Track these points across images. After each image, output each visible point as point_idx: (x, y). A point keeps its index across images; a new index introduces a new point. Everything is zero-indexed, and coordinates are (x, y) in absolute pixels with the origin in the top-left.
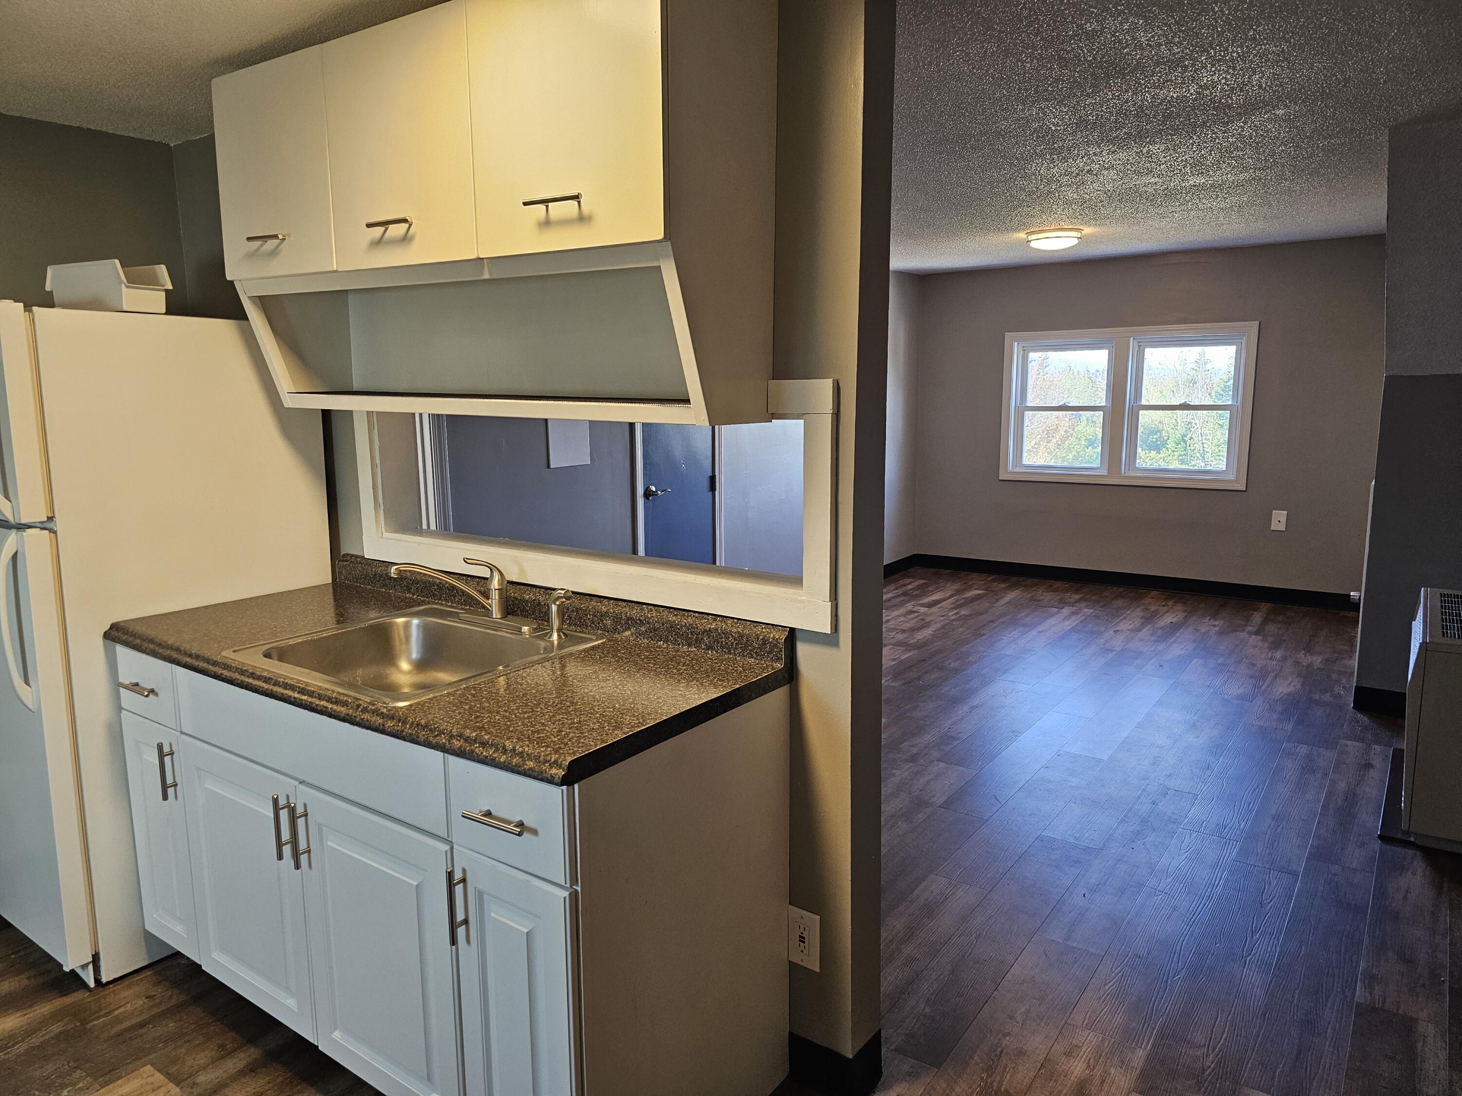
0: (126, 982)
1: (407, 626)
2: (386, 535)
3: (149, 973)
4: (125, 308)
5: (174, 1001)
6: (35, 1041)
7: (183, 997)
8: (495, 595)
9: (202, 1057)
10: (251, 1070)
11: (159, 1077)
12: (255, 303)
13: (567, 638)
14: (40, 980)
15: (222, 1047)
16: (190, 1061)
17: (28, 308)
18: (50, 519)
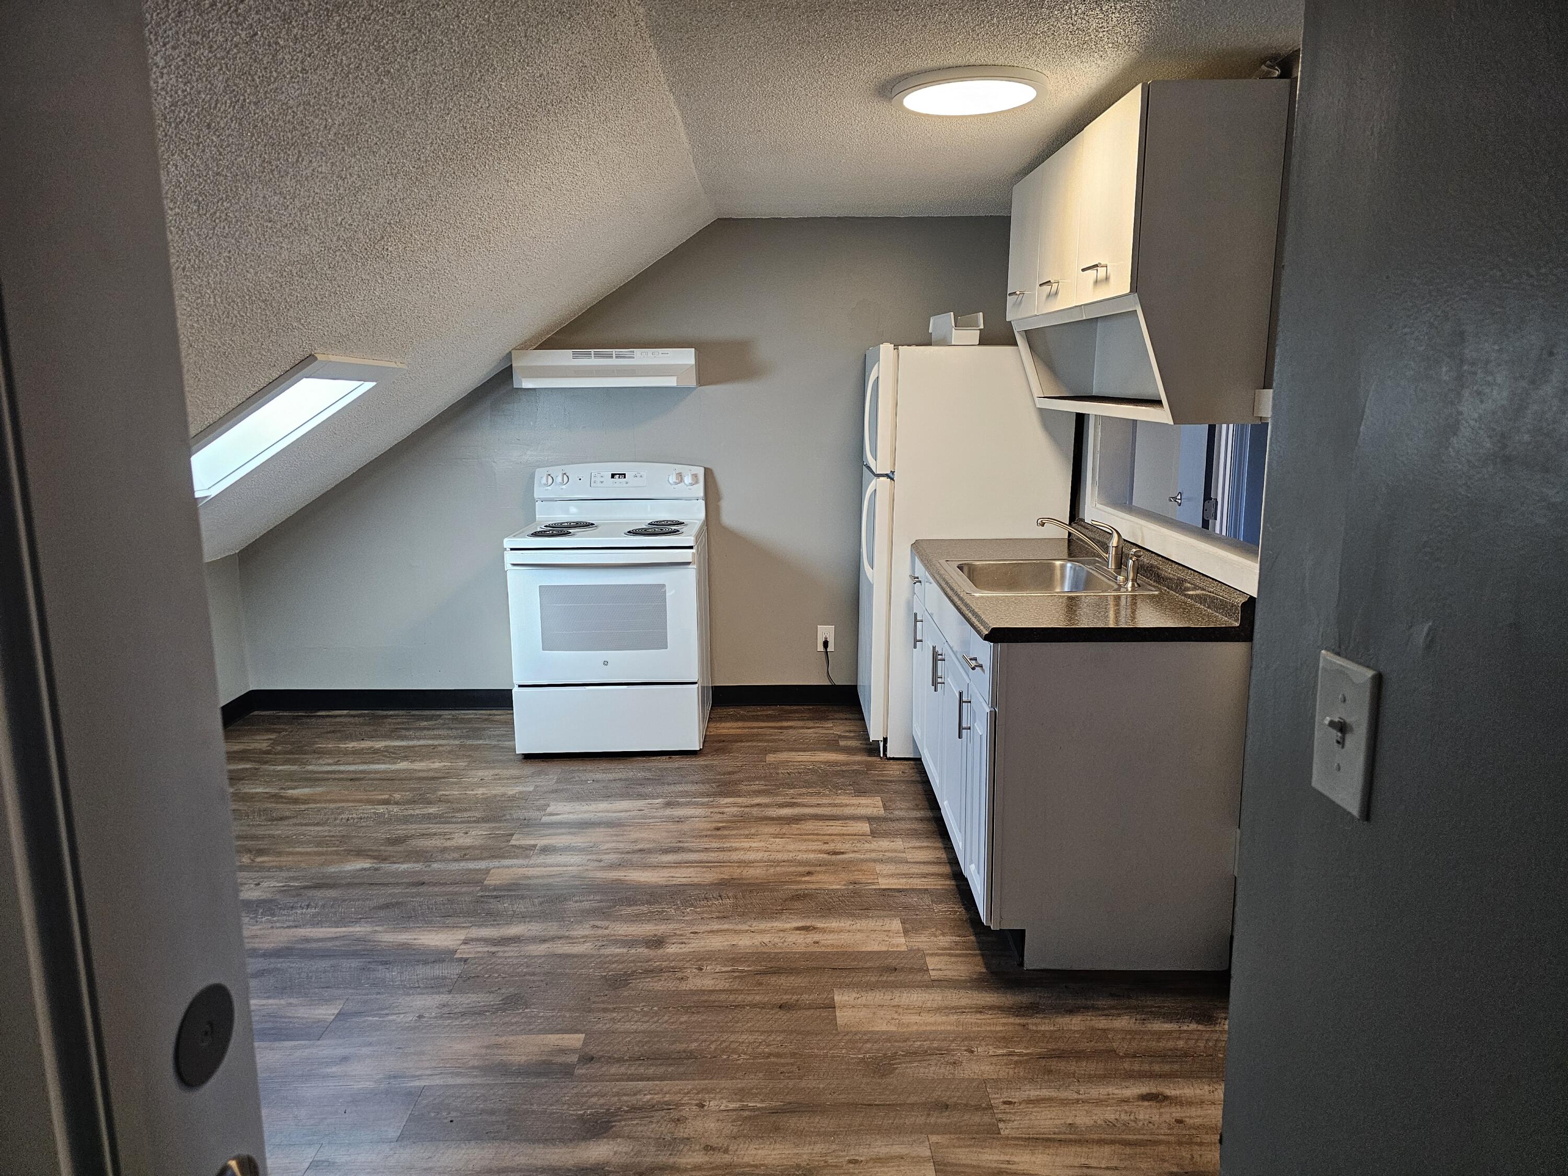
0: (898, 762)
1: (1063, 567)
2: (1099, 506)
3: (912, 762)
4: (953, 343)
5: (913, 779)
6: (844, 768)
7: (919, 779)
8: (1112, 551)
9: (904, 805)
10: (921, 820)
11: (880, 804)
12: (1022, 336)
13: (1137, 585)
14: (865, 746)
15: (917, 805)
16: (898, 804)
17: (896, 347)
18: (893, 472)
